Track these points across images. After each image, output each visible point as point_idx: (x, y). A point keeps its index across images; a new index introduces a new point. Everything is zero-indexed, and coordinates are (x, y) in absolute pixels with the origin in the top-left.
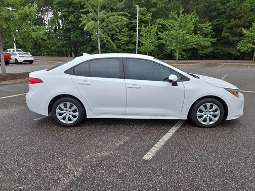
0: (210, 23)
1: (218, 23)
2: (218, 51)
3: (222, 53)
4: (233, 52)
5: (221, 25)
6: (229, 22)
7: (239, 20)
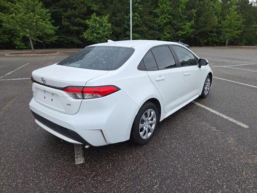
0: (48, 10)
1: (55, 10)
2: (62, 39)
3: (66, 42)
4: (76, 41)
5: (59, 13)
6: (66, 11)
7: (75, 10)
